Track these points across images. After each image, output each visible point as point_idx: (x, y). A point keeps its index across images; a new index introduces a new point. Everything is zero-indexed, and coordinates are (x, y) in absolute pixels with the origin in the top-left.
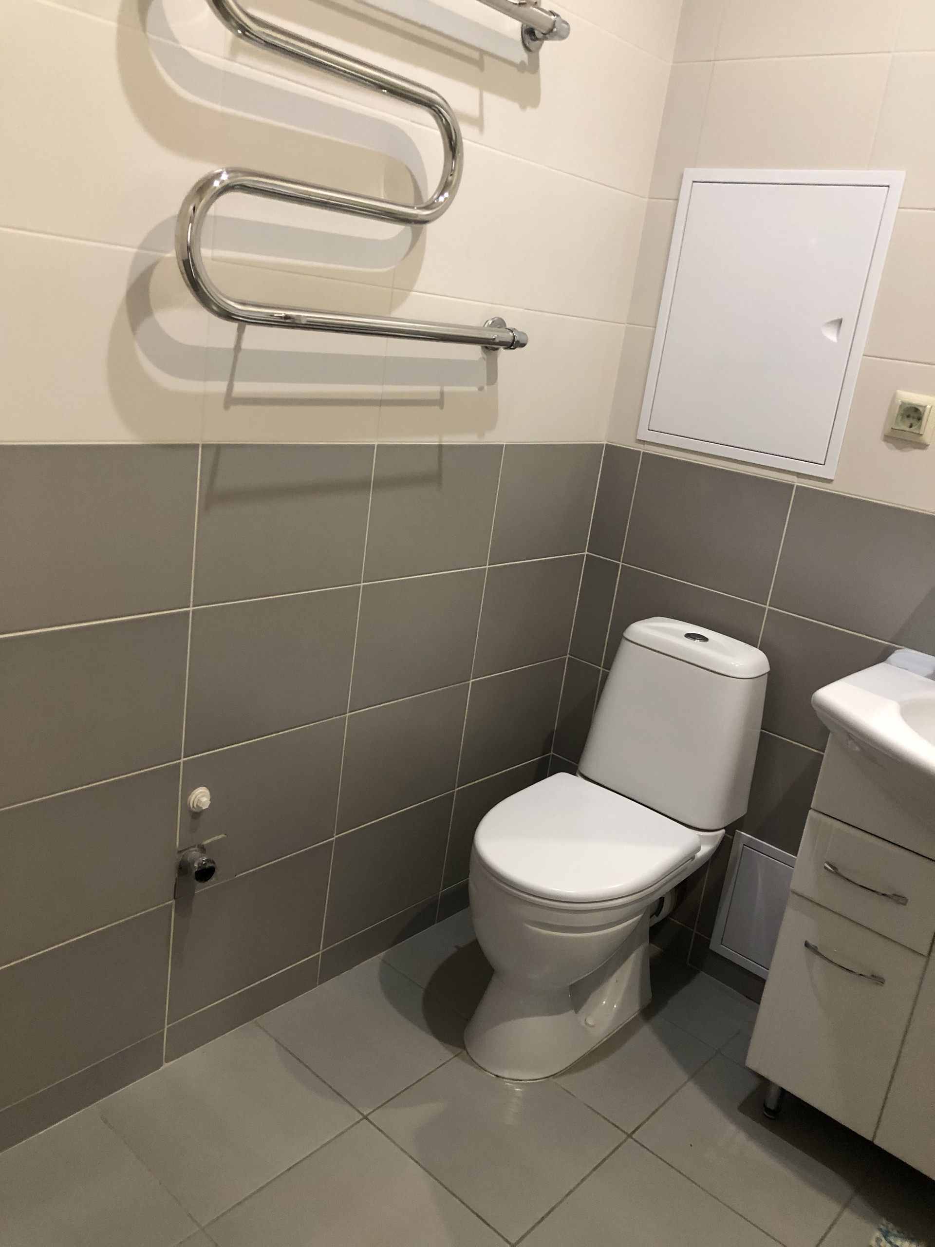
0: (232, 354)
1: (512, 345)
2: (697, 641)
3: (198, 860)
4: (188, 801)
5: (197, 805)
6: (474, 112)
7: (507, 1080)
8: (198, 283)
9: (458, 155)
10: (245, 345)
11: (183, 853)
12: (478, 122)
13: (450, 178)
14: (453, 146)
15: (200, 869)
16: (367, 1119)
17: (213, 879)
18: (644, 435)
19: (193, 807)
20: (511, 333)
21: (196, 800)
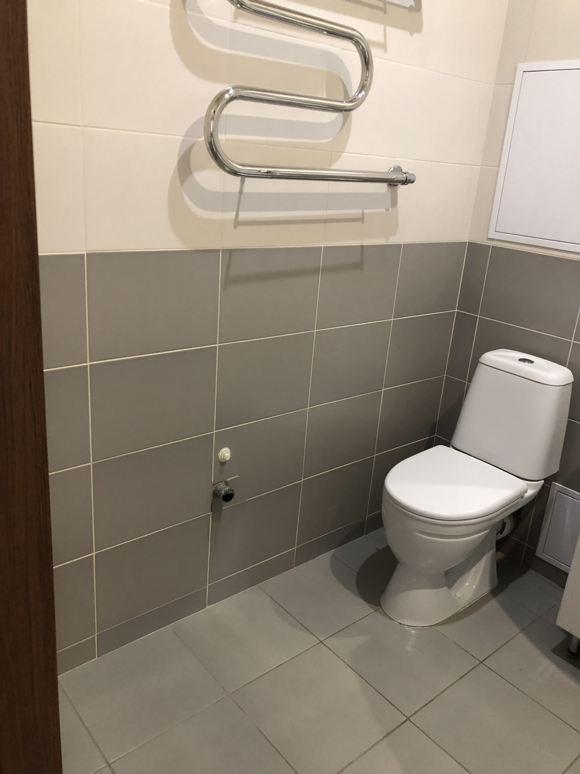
0: (238, 195)
1: (406, 182)
2: (526, 363)
3: (224, 489)
4: (218, 455)
5: (223, 458)
6: (381, 40)
7: (406, 626)
8: (217, 155)
9: (370, 67)
10: (245, 190)
11: (216, 485)
12: (383, 46)
13: (365, 82)
14: (367, 62)
15: (225, 494)
16: (322, 642)
17: (232, 501)
18: (492, 234)
19: (221, 459)
20: (405, 175)
21: (223, 455)
